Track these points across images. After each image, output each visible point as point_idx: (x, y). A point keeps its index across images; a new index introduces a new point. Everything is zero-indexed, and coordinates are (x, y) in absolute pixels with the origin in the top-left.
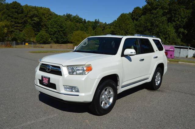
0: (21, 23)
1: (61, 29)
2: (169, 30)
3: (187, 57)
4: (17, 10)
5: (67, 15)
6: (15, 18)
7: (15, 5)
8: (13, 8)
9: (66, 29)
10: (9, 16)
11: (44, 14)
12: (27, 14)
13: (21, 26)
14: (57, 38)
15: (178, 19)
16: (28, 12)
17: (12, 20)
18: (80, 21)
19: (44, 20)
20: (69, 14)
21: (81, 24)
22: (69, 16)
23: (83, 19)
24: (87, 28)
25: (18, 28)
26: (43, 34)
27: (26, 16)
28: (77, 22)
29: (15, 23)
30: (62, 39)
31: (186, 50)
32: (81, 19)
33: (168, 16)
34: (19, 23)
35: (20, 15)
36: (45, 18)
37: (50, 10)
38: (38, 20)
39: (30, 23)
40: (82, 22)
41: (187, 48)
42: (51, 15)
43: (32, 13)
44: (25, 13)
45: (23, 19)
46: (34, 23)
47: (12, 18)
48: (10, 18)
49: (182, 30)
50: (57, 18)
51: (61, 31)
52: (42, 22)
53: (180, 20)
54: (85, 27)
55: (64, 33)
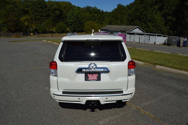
0: (45, 16)
1: (77, 20)
2: (157, 18)
3: (155, 43)
4: (41, 5)
5: (87, 7)
6: (40, 13)
7: (39, 2)
8: (38, 4)
9: (82, 20)
10: (35, 11)
11: (65, 8)
12: (50, 8)
13: (45, 19)
14: (74, 28)
15: (167, 8)
16: (50, 7)
17: (38, 14)
18: (98, 12)
19: (64, 13)
20: (89, 6)
21: (99, 14)
22: (88, 8)
23: (101, 10)
24: (104, 18)
25: (43, 20)
26: (61, 25)
27: (49, 10)
28: (95, 13)
29: (40, 16)
30: (78, 29)
31: (154, 36)
32: (99, 10)
33: (160, 5)
34: (43, 16)
35: (44, 9)
36: (66, 10)
37: (71, 3)
38: (59, 13)
39: (52, 16)
40: (100, 13)
41: (155, 35)
42: (71, 8)
43: (53, 7)
44: (48, 8)
45: (46, 12)
46: (56, 16)
47: (38, 12)
48: (36, 12)
49: (170, 18)
50: (74, 10)
51: (78, 21)
52: (64, 14)
53: (169, 8)
54: (102, 17)
55: (80, 23)
